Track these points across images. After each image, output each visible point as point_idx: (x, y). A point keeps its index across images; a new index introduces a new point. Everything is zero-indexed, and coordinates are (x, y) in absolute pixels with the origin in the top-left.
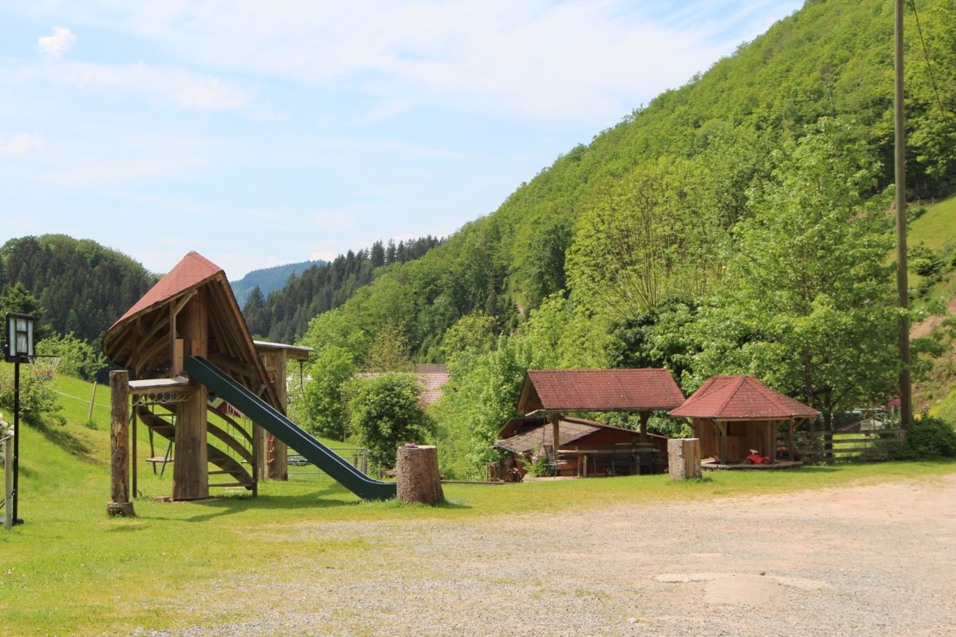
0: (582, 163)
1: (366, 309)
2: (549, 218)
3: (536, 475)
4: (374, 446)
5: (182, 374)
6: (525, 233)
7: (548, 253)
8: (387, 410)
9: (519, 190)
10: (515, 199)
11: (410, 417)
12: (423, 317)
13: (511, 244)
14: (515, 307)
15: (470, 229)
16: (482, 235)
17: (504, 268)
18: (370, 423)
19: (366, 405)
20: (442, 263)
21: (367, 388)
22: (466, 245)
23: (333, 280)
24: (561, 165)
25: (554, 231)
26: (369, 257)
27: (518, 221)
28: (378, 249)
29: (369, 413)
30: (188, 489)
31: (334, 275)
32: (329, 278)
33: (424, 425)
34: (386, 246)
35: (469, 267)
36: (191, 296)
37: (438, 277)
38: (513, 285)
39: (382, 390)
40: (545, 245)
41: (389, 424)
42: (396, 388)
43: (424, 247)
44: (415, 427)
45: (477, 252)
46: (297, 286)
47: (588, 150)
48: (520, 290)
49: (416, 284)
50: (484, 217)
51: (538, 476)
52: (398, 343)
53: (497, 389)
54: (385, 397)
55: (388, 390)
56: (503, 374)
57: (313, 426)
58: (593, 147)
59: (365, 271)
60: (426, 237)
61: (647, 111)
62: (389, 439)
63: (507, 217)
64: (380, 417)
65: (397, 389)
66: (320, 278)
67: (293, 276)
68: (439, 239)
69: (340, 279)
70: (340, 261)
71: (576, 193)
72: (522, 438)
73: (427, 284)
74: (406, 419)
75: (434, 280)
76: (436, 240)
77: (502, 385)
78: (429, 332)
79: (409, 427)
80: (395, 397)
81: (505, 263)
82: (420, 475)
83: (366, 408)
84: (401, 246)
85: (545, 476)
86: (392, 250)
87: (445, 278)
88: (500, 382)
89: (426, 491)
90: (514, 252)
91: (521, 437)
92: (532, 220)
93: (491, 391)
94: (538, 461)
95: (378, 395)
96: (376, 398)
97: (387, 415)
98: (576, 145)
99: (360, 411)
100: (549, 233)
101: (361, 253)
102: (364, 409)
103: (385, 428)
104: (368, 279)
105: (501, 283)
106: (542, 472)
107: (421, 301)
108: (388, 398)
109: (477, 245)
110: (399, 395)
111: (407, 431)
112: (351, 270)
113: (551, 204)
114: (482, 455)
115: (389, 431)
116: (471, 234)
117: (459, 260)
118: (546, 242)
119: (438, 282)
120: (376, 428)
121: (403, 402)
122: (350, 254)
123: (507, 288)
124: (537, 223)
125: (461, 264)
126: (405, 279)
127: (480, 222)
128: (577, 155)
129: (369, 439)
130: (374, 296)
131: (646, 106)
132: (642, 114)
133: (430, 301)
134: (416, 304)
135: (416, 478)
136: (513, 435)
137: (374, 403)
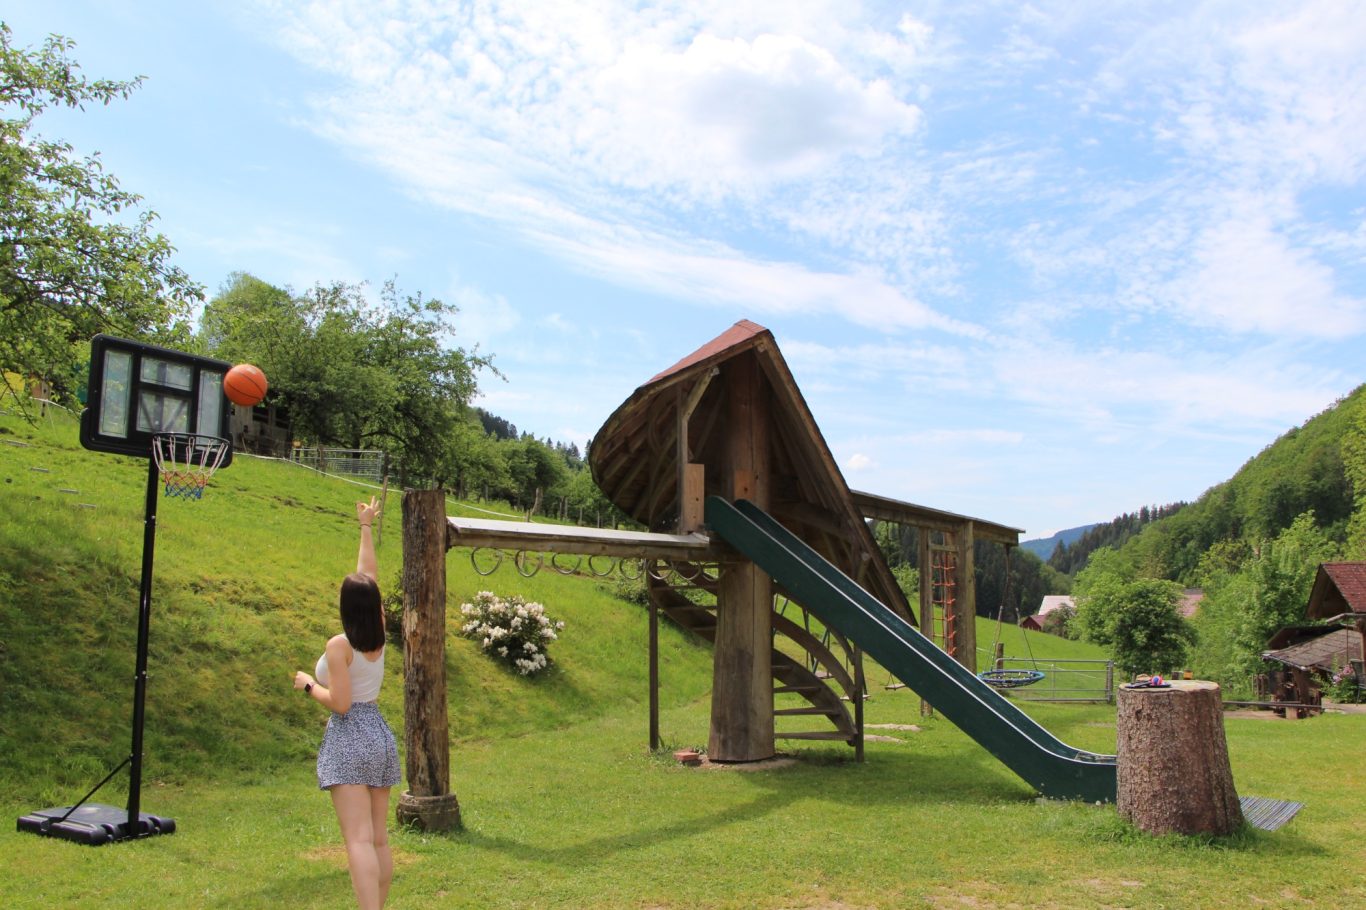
0: (1298, 440)
1: (1136, 551)
2: (1274, 479)
3: (1339, 700)
4: (1129, 656)
5: (700, 529)
6: (1256, 491)
7: (1274, 507)
8: (1142, 618)
9: (1248, 462)
10: (1246, 469)
11: (1167, 626)
12: (1179, 556)
13: (1244, 501)
14: (1250, 548)
15: (1211, 492)
16: (1221, 496)
17: (1239, 520)
18: (1124, 632)
19: (1120, 612)
20: (1191, 518)
21: (1121, 595)
22: (1210, 503)
23: (1114, 533)
24: (1280, 442)
25: (1279, 489)
26: (1139, 517)
27: (1249, 484)
28: (1144, 512)
29: (1122, 621)
30: (730, 743)
31: (1114, 530)
32: (1111, 532)
33: (1183, 635)
34: (1150, 509)
35: (1212, 519)
36: (707, 380)
37: (1189, 528)
38: (1247, 531)
39: (1135, 598)
40: (1272, 500)
41: (1144, 633)
42: (1150, 595)
43: (1176, 508)
44: (1173, 636)
45: (1219, 508)
46: (1088, 538)
47: (1302, 430)
48: (1253, 535)
49: (1172, 532)
50: (1222, 484)
51: (1343, 702)
52: (1159, 569)
53: (1260, 596)
54: (1139, 605)
55: (1143, 597)
56: (1266, 582)
57: (1092, 635)
58: (1305, 427)
59: (1136, 527)
60: (1179, 502)
61: (1348, 399)
62: (1145, 648)
63: (1240, 482)
64: (1135, 625)
65: (1152, 597)
66: (1104, 532)
67: (1085, 532)
68: (1189, 503)
69: (1118, 533)
70: (1118, 521)
71: (1295, 461)
72: (1299, 650)
73: (1181, 533)
74: (1163, 628)
75: (1186, 530)
76: (1186, 504)
77: (1266, 593)
78: (1184, 567)
79: (1166, 636)
80: (1150, 604)
81: (1240, 515)
82: (1178, 760)
83: (1121, 616)
84: (1161, 509)
85: (1352, 702)
86: (1155, 512)
87: (1195, 528)
88: (1263, 591)
89: (1193, 804)
90: (1247, 506)
91: (1297, 649)
92: (1260, 482)
93: (1254, 599)
94: (1340, 683)
95: (1131, 603)
96: (1129, 606)
97: (1142, 624)
98: (1292, 428)
99: (1113, 619)
100: (1275, 490)
101: (1132, 516)
102: (1118, 617)
103: (1140, 637)
104: (1138, 532)
105: (1238, 529)
106: (1349, 697)
107: (1177, 545)
108: (1142, 606)
109: (1218, 503)
110: (1155, 603)
111: (1164, 640)
112: (1126, 526)
113: (1275, 469)
114: (1245, 665)
115: (1145, 640)
116: (1213, 496)
117: (1204, 514)
118: (1272, 498)
119: (1189, 531)
120: (1130, 637)
121: (1158, 609)
122: (1125, 516)
123: (1242, 533)
124: (1265, 484)
125: (1206, 517)
126: (1164, 530)
127: (1219, 487)
128: (1293, 435)
129: (1124, 649)
130: (1142, 542)
131: (1346, 396)
132: (1344, 401)
133: (1184, 545)
134: (1173, 547)
135: (1165, 768)
136: (1287, 646)
137: (1127, 611)
